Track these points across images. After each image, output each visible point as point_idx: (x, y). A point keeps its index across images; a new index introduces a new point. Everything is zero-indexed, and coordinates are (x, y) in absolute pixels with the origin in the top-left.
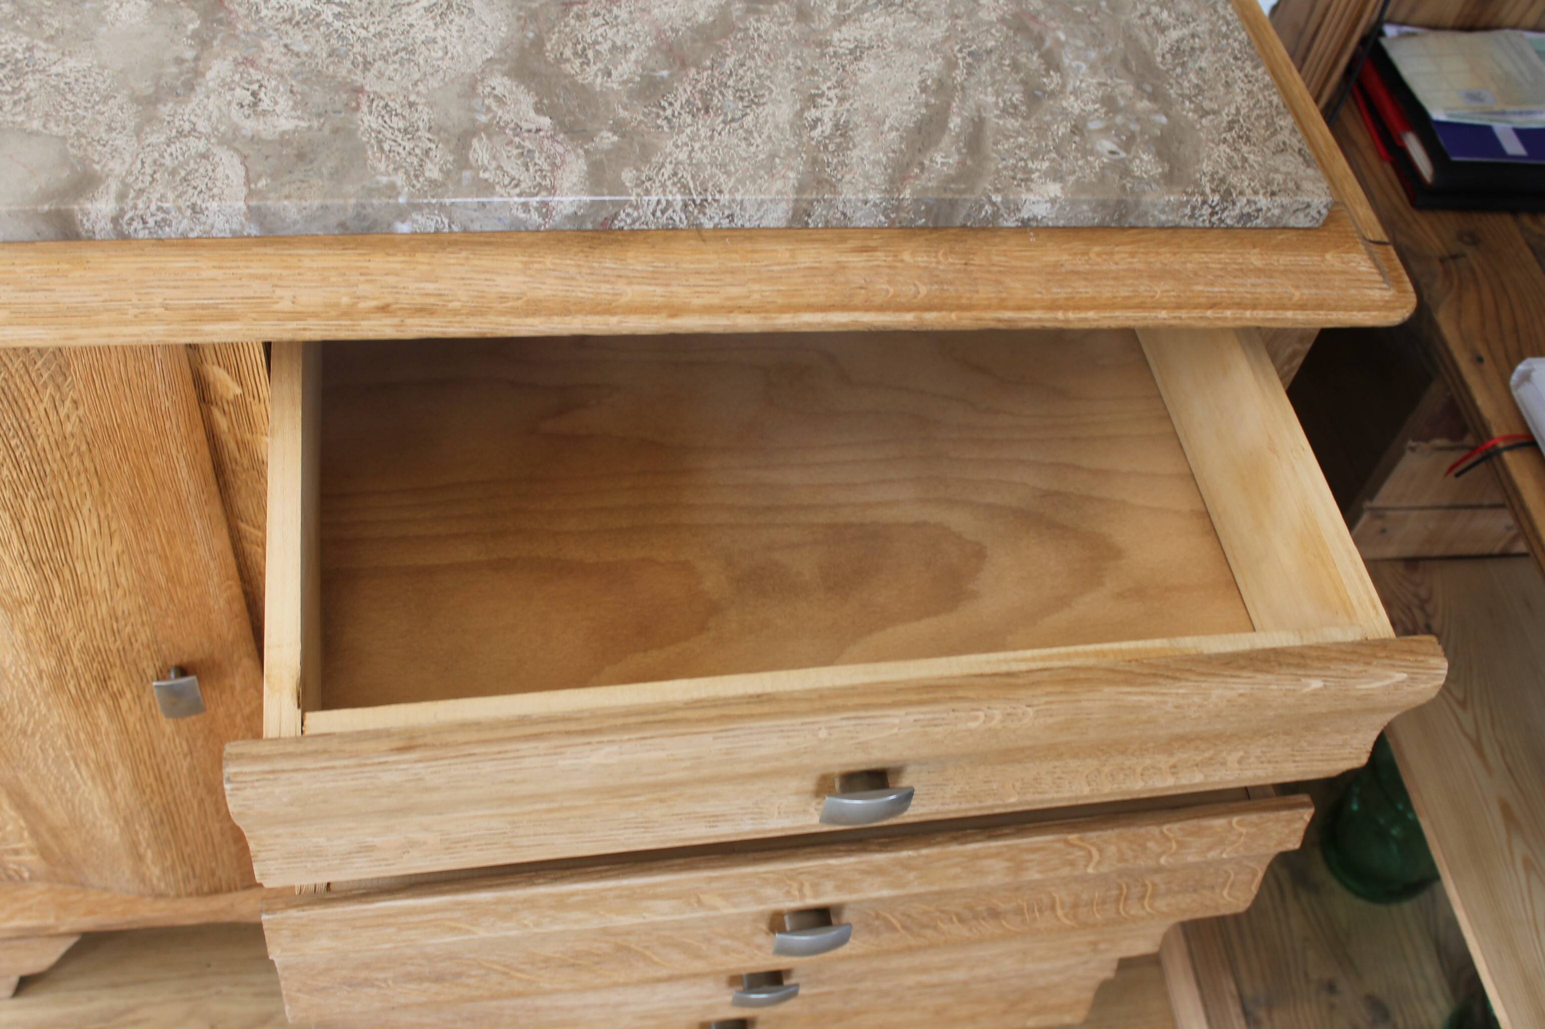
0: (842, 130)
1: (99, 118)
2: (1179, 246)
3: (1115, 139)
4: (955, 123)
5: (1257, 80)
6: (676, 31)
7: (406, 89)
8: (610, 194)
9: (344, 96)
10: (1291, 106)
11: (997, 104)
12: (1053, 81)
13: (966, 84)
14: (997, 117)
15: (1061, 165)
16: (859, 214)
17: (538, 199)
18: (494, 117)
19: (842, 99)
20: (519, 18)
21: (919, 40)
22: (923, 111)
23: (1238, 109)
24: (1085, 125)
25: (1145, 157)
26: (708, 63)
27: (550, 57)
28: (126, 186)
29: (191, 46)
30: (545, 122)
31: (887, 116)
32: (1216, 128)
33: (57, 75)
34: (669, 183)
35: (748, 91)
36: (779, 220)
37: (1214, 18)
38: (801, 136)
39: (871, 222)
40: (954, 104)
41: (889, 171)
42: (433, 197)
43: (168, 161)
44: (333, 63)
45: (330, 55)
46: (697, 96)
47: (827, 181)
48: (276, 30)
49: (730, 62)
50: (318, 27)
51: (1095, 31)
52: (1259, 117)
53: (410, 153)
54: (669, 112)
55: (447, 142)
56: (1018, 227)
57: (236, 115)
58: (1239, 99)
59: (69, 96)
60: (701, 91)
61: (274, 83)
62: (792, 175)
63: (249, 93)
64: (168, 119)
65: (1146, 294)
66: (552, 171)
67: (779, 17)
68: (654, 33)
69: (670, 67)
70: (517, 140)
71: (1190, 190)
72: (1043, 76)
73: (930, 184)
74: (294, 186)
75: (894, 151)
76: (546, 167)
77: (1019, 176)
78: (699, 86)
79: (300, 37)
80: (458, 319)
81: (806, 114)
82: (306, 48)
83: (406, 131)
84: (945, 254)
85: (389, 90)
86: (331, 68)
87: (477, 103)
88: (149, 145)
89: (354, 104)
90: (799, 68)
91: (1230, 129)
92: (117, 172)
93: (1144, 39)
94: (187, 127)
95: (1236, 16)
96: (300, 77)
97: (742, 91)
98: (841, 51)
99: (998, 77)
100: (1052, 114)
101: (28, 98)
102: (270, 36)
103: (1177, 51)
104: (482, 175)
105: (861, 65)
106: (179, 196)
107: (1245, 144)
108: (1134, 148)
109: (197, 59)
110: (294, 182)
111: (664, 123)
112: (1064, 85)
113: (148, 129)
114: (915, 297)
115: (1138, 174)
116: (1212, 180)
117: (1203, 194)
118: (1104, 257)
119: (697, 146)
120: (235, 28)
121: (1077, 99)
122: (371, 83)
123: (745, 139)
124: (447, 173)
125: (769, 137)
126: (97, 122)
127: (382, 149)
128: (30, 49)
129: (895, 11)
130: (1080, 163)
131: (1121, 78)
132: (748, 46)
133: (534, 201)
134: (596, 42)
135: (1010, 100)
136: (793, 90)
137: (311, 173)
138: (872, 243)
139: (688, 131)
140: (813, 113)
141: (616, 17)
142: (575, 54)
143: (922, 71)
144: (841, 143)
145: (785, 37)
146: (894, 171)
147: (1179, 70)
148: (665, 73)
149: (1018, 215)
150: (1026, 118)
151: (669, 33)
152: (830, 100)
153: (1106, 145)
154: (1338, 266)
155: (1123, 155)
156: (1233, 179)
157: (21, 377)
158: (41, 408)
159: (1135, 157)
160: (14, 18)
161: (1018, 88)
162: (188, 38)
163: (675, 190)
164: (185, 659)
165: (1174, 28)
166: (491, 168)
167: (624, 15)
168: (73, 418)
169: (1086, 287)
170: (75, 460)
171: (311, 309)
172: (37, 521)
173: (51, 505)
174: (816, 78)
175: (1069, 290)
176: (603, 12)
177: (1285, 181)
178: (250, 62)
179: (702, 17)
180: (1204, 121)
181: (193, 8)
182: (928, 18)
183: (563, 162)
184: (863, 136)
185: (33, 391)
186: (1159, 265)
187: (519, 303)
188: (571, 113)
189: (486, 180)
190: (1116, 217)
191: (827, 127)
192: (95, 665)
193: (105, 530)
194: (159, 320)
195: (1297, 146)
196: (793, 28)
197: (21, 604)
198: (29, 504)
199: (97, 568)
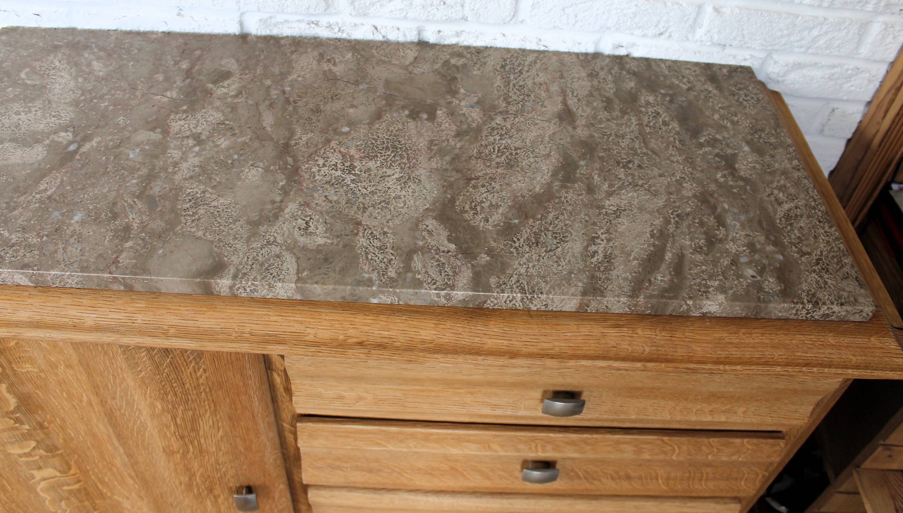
0: (608, 258)
1: (231, 232)
2: (788, 330)
3: (755, 269)
4: (668, 256)
5: (832, 235)
6: (523, 197)
7: (383, 224)
8: (483, 291)
9: (351, 227)
10: (851, 251)
11: (691, 245)
12: (721, 233)
13: (675, 233)
14: (691, 253)
15: (725, 284)
16: (615, 307)
17: (445, 292)
18: (426, 243)
19: (609, 240)
20: (444, 186)
21: (651, 206)
22: (652, 249)
23: (821, 252)
24: (738, 260)
25: (771, 280)
26: (539, 216)
27: (458, 209)
28: (238, 270)
29: (280, 194)
30: (452, 247)
31: (632, 251)
32: (810, 263)
33: (214, 207)
34: (514, 286)
35: (559, 233)
36: (571, 308)
37: (807, 197)
38: (586, 261)
39: (621, 311)
40: (668, 245)
41: (633, 284)
42: (391, 287)
43: (260, 258)
44: (347, 207)
45: (347, 203)
46: (533, 235)
47: (599, 289)
48: (322, 187)
49: (551, 216)
50: (342, 187)
51: (744, 203)
52: (833, 257)
53: (381, 261)
54: (517, 244)
55: (401, 255)
56: (700, 316)
57: (296, 233)
58: (822, 246)
59: (218, 219)
60: (535, 233)
61: (317, 217)
62: (580, 284)
63: (304, 222)
64: (263, 234)
65: (769, 356)
66: (454, 276)
67: (577, 191)
68: (512, 198)
69: (519, 218)
70: (437, 256)
71: (795, 301)
72: (716, 230)
73: (654, 293)
74: (321, 277)
75: (635, 272)
76: (451, 273)
77: (702, 290)
78: (534, 230)
79: (333, 192)
80: (398, 352)
81: (589, 249)
82: (335, 198)
83: (380, 248)
84: (660, 330)
85: (374, 224)
86: (346, 210)
87: (418, 234)
88: (252, 249)
89: (356, 231)
90: (587, 221)
91: (818, 264)
92: (234, 262)
93: (770, 209)
94: (272, 239)
95: (819, 196)
96: (330, 215)
97: (556, 233)
98: (610, 211)
99: (692, 230)
100: (721, 253)
101: (199, 219)
102: (318, 191)
103: (787, 217)
104: (417, 276)
105: (620, 220)
106: (263, 279)
107: (826, 273)
108: (765, 274)
109: (281, 201)
110: (321, 274)
111: (514, 251)
112: (727, 236)
113: (253, 239)
114: (643, 353)
115: (767, 290)
116: (808, 295)
117: (803, 303)
118: (747, 335)
119: (531, 265)
120: (302, 185)
121: (734, 244)
122: (365, 220)
123: (557, 262)
124: (399, 274)
125: (569, 261)
126: (229, 234)
127: (367, 258)
128: (204, 192)
129: (638, 190)
130: (736, 282)
131: (758, 232)
132: (561, 207)
133: (443, 293)
134: (482, 202)
135: (698, 243)
136: (583, 234)
137: (330, 270)
138: (621, 323)
139: (527, 256)
140: (593, 248)
141: (493, 188)
142: (471, 208)
143: (652, 225)
144: (607, 266)
145: (580, 203)
146: (635, 284)
147: (789, 228)
148: (516, 221)
149: (701, 311)
150: (706, 255)
151: (520, 198)
152: (602, 240)
153: (750, 272)
154: (878, 344)
155: (759, 278)
156: (820, 295)
157: (180, 358)
158: (188, 371)
159: (766, 280)
160: (199, 175)
161: (703, 236)
162: (279, 189)
163: (517, 291)
164: (251, 484)
165: (786, 202)
166: (422, 272)
167: (498, 187)
168: (203, 377)
169: (736, 351)
170: (203, 395)
171: (323, 341)
172: (183, 419)
173: (191, 413)
174: (596, 227)
175: (727, 353)
176: (487, 184)
177: (848, 296)
178: (307, 204)
179: (537, 189)
180: (803, 259)
181: (283, 174)
182: (655, 194)
183: (460, 271)
184: (619, 262)
185: (185, 364)
186: (777, 341)
187: (431, 345)
188: (467, 243)
189: (419, 279)
190: (754, 313)
191: (600, 257)
192: (207, 483)
193: (216, 425)
194: (247, 341)
195: (854, 275)
196: (585, 198)
197: (173, 453)
198: (180, 412)
199: (211, 442)
